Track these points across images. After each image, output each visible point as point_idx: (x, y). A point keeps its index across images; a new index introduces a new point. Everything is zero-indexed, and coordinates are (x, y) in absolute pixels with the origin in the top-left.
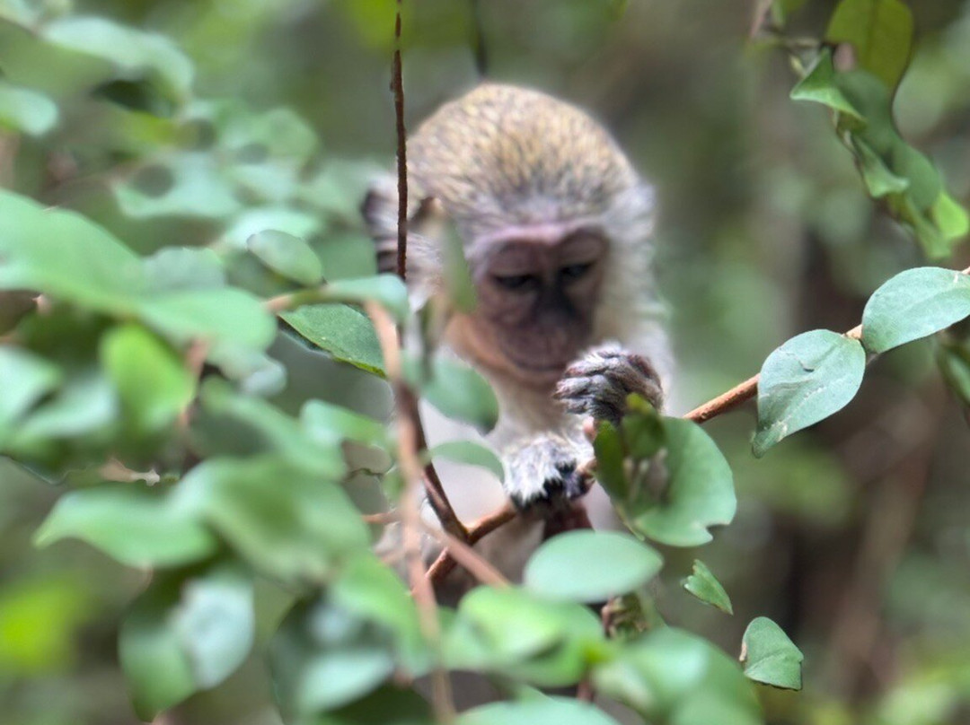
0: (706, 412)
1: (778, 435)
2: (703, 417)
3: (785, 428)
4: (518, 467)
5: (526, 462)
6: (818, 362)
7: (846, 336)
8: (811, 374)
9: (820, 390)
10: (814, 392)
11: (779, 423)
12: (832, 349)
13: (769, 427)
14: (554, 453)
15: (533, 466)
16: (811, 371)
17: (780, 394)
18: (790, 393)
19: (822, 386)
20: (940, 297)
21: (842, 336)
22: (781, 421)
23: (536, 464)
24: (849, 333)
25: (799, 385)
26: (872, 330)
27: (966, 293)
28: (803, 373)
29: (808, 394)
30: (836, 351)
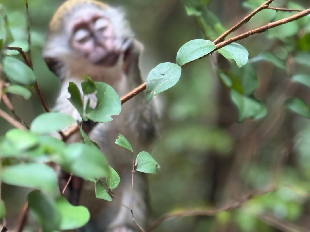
0: (136, 92)
1: (153, 95)
2: (135, 94)
3: (155, 93)
6: (167, 72)
8: (163, 76)
9: (166, 81)
10: (164, 82)
12: (171, 68)
13: (150, 93)
16: (164, 75)
17: (154, 82)
19: (167, 80)
20: (201, 48)
22: (154, 91)
25: (160, 80)
26: (179, 59)
27: (210, 47)
28: (162, 75)
29: (162, 82)
30: (172, 69)
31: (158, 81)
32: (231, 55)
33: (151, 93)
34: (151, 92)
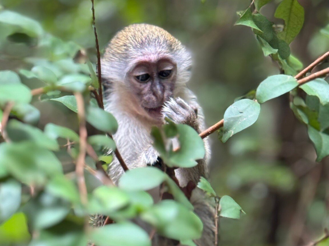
0: (210, 130)
1: (230, 135)
2: (210, 132)
3: (233, 132)
4: (148, 154)
5: (151, 152)
6: (245, 110)
8: (241, 114)
9: (245, 119)
10: (243, 120)
11: (231, 131)
12: (249, 105)
13: (227, 132)
17: (232, 121)
18: (234, 121)
19: (245, 118)
20: (283, 84)
21: (253, 101)
22: (231, 130)
25: (238, 118)
26: (259, 96)
27: (292, 83)
28: (239, 113)
29: (240, 120)
30: (251, 106)
31: (236, 119)
32: (314, 91)
33: (229, 132)
34: (229, 130)
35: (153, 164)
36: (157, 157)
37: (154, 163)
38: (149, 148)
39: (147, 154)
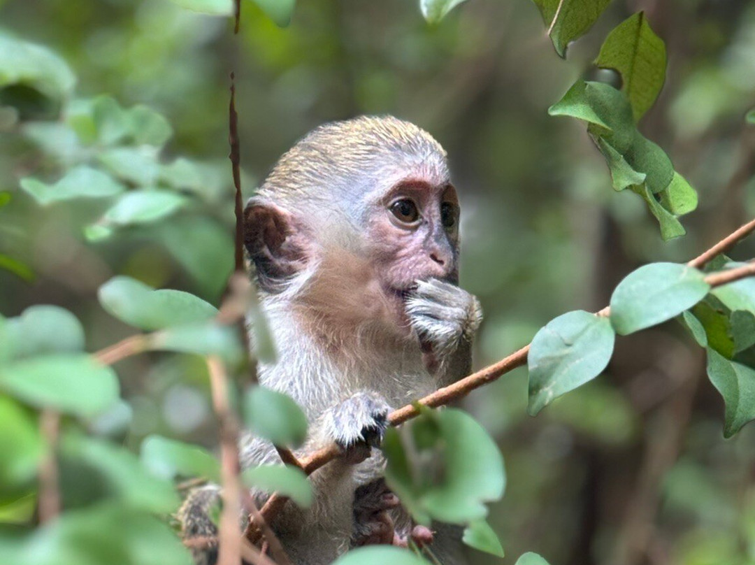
0: (488, 373)
1: (545, 400)
3: (550, 394)
4: (341, 415)
5: (348, 412)
6: (576, 337)
7: (598, 315)
8: (570, 348)
9: (578, 361)
10: (574, 363)
11: (546, 389)
12: (588, 327)
14: (370, 404)
15: (353, 416)
16: (570, 345)
17: (548, 363)
18: (554, 365)
19: (579, 358)
20: (673, 289)
21: (595, 315)
22: (547, 387)
23: (355, 414)
24: (601, 312)
25: (561, 358)
26: (619, 316)
28: (565, 347)
29: (568, 365)
30: (591, 328)
33: (541, 391)
35: (351, 441)
36: (361, 428)
37: (353, 441)
38: (345, 400)
39: (338, 415)
